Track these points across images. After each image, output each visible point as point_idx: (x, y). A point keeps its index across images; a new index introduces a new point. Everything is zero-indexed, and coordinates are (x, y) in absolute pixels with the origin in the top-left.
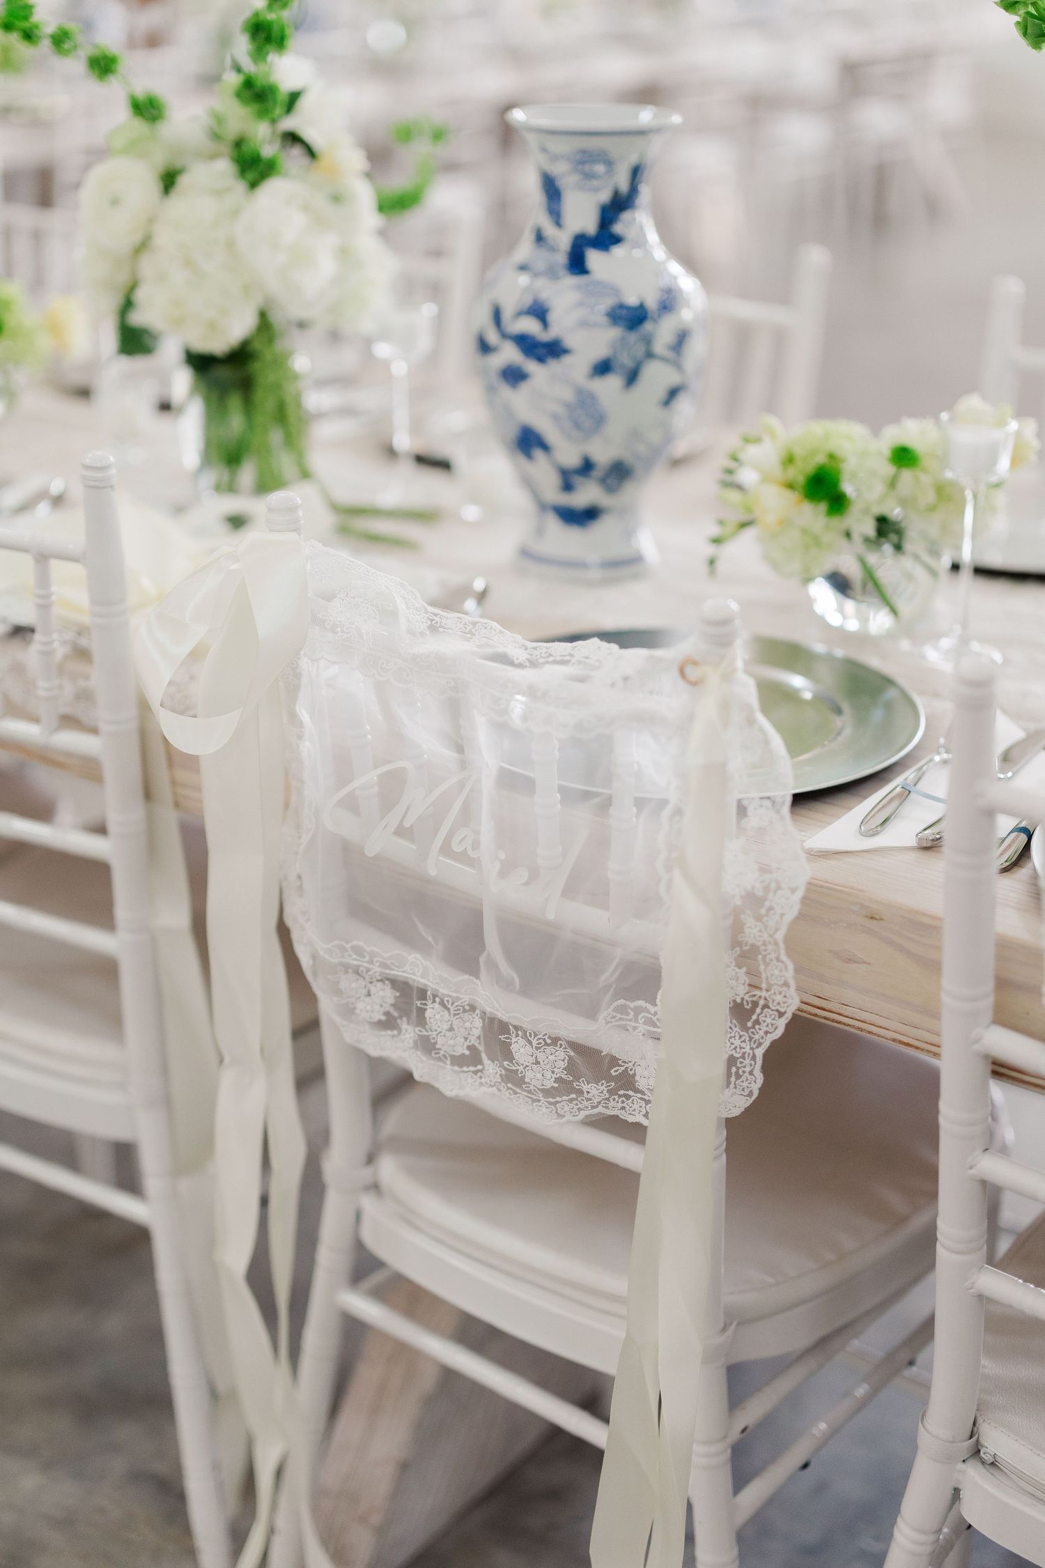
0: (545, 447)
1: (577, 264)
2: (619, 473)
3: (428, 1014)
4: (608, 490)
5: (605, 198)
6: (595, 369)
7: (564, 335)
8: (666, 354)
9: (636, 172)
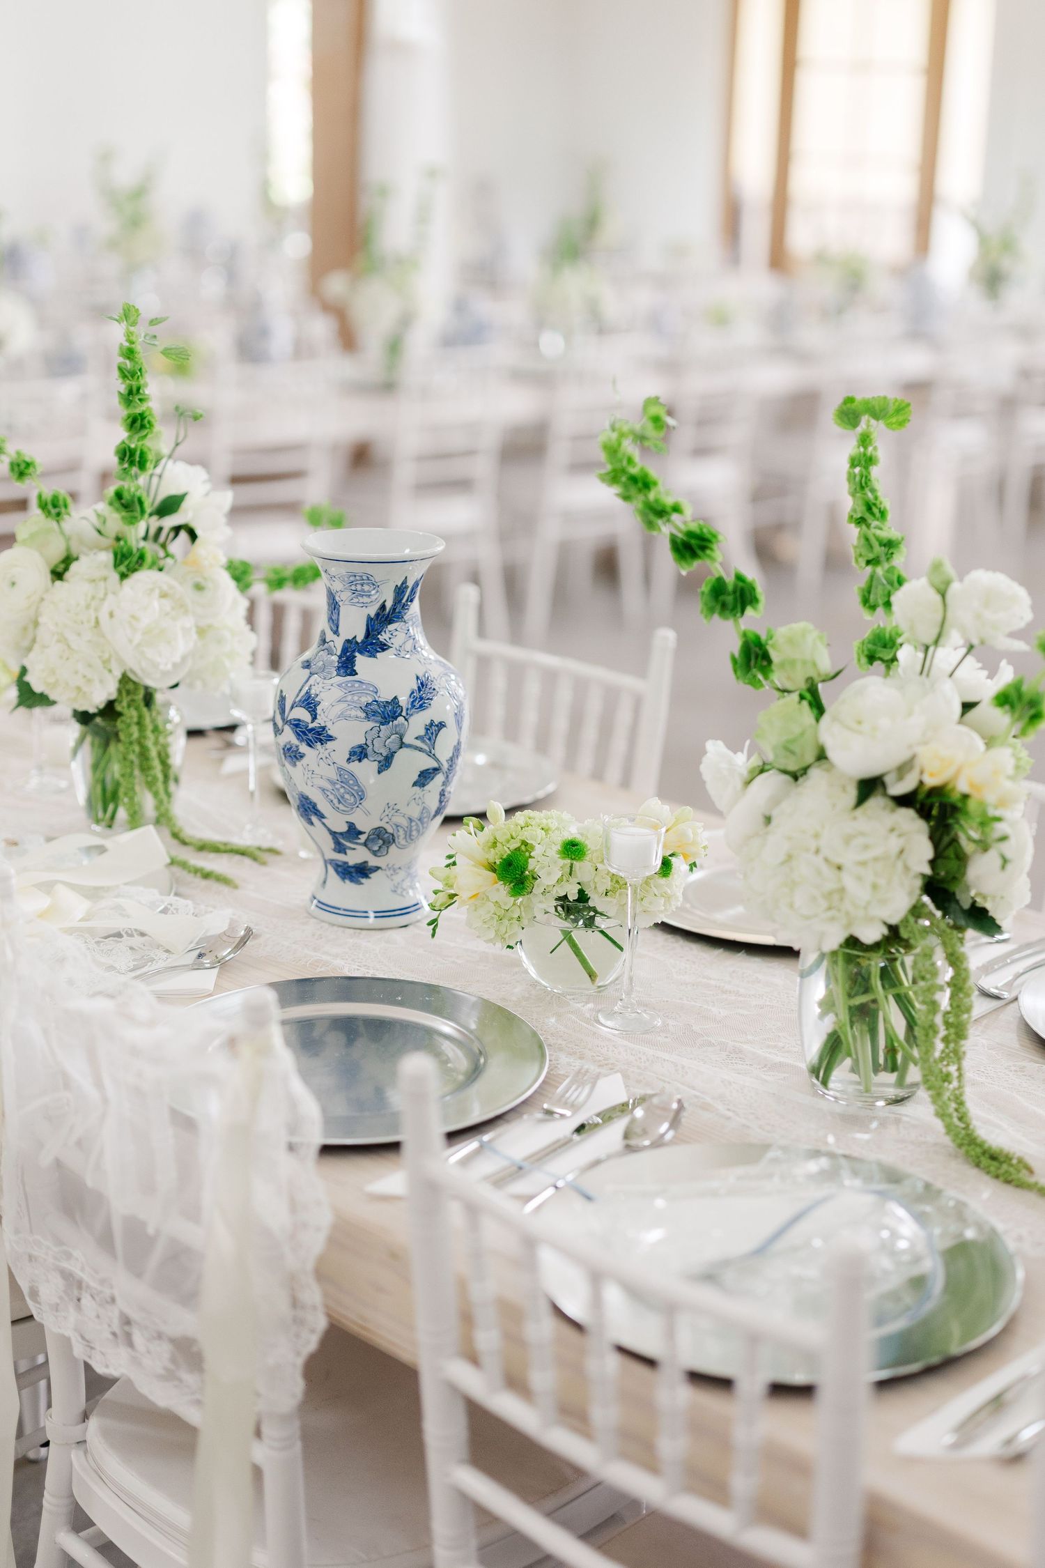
0: (321, 816)
1: (347, 666)
2: (382, 839)
3: (83, 1301)
4: (375, 853)
5: (372, 611)
6: (352, 753)
7: (329, 725)
8: (418, 743)
9: (400, 591)
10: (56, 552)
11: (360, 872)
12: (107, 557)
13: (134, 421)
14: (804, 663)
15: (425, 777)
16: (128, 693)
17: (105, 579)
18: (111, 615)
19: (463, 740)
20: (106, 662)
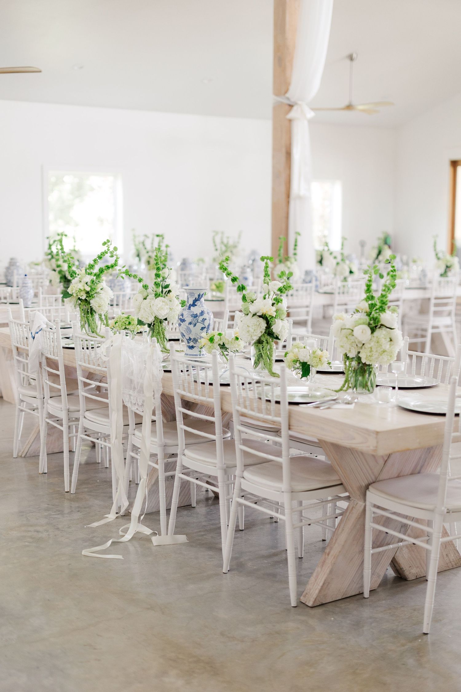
0: (185, 336)
1: (189, 308)
2: (195, 341)
4: (194, 343)
5: (194, 299)
6: (189, 323)
7: (185, 318)
8: (201, 322)
9: (199, 295)
10: (145, 294)
11: (192, 347)
12: (154, 295)
13: (157, 268)
14: (250, 297)
15: (202, 329)
16: (157, 320)
17: (153, 299)
18: (153, 305)
19: (211, 323)
20: (152, 313)
